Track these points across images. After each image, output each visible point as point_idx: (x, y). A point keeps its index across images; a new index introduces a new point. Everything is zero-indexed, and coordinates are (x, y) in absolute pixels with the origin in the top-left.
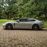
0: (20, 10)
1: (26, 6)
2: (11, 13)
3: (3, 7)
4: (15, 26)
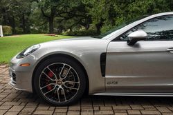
2: (59, 14)
4: (106, 77)
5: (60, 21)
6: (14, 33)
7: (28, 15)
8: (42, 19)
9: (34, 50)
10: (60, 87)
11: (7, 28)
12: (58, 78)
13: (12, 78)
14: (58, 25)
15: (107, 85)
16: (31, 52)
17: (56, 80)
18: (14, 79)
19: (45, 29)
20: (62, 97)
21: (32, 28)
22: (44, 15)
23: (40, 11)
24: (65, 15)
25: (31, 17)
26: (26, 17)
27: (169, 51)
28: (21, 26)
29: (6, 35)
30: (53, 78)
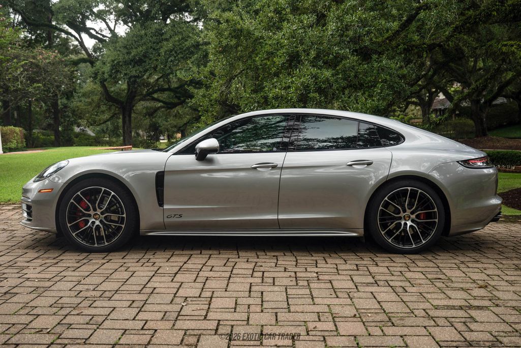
0: (225, 50)
1: (277, 11)
2: (149, 94)
3: (82, 43)
4: (166, 207)
5: (151, 113)
6: (31, 143)
7: (68, 99)
8: (103, 108)
9: (60, 169)
10: (97, 223)
11: (13, 132)
12: (95, 210)
13: (25, 215)
14: (147, 122)
15: (166, 220)
16: (56, 171)
17: (92, 212)
18: (29, 214)
19: (114, 132)
20: (100, 238)
21: (77, 130)
22: (109, 97)
23: (98, 88)
24: (164, 96)
25: (75, 103)
26: (62, 101)
27: (255, 168)
28: (49, 125)
29: (11, 150)
30: (88, 209)
